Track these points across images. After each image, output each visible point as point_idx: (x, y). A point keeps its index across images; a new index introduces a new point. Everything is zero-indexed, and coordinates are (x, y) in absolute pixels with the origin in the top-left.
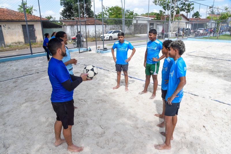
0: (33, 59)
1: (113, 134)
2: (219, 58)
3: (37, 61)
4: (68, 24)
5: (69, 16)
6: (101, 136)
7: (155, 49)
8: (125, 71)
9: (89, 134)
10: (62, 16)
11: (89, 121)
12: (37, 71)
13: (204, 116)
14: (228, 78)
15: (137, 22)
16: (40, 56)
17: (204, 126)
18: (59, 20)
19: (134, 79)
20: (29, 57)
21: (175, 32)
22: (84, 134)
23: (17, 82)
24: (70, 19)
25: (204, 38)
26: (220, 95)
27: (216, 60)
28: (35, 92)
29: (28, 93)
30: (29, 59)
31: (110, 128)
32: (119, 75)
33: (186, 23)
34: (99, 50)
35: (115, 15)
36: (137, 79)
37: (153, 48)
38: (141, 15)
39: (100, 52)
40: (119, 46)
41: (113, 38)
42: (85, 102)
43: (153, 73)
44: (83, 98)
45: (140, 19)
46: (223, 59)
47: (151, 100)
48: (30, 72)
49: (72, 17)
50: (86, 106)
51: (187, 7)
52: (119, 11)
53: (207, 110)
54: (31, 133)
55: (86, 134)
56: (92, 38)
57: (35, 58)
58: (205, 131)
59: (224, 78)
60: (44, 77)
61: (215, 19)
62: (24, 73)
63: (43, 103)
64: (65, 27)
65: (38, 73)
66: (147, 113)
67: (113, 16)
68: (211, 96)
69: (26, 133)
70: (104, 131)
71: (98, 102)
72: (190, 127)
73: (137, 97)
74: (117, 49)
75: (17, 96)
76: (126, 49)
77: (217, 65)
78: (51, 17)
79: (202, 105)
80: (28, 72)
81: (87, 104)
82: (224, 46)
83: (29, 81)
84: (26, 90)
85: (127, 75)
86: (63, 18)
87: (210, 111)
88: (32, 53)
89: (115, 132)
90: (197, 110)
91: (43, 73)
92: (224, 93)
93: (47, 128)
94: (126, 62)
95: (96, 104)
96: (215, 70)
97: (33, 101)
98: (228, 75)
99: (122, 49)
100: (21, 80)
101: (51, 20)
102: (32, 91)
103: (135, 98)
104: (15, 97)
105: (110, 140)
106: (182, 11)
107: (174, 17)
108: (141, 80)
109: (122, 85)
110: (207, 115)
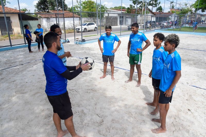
0: (13, 50)
1: (111, 122)
2: (186, 48)
3: (18, 53)
4: (44, 16)
5: (44, 9)
6: (100, 124)
7: (139, 40)
8: (112, 61)
9: (89, 124)
10: (36, 9)
11: (85, 111)
12: (21, 63)
13: (187, 100)
14: (197, 65)
15: (108, 15)
16: (20, 48)
17: (189, 110)
18: (34, 13)
19: (118, 69)
20: (10, 49)
21: (143, 25)
22: (84, 123)
23: (2, 75)
24: (45, 11)
25: (168, 30)
26: (195, 81)
27: (184, 49)
28: (24, 84)
29: (16, 85)
30: (9, 51)
31: (107, 116)
32: (105, 65)
33: (152, 16)
34: (78, 42)
35: (88, 9)
36: (120, 68)
37: (137, 40)
38: (110, 8)
39: (79, 44)
40: (106, 38)
41: (88, 30)
42: (77, 92)
43: (138, 62)
44: (74, 88)
45: (111, 12)
46: (189, 49)
47: (138, 87)
48: (14, 64)
49: (47, 10)
50: (79, 95)
51: (154, 2)
52: (92, 5)
53: (188, 95)
54: (30, 126)
55: (86, 124)
56: (67, 30)
57: (15, 50)
58: (191, 114)
59: (194, 66)
60: (30, 68)
61: (178, 13)
62: (8, 65)
63: (34, 95)
64: (41, 19)
65: (22, 65)
66: (137, 100)
67: (86, 10)
68: (188, 82)
69: (24, 126)
70: (103, 120)
71: (89, 91)
72: (178, 111)
73: (124, 85)
74: (104, 41)
75: (6, 89)
76: (113, 41)
77: (186, 54)
78: (26, 10)
79: (183, 91)
80: (11, 64)
81: (79, 94)
82: (187, 37)
83: (15, 73)
84: (14, 82)
85: (113, 65)
86: (38, 11)
87: (190, 96)
88: (11, 45)
89: (113, 120)
90: (180, 95)
91: (28, 65)
92: (198, 79)
93: (45, 120)
94: (112, 53)
95: (87, 94)
96: (185, 59)
97: (23, 93)
98: (196, 63)
99: (109, 41)
100: (6, 73)
101: (26, 12)
102: (20, 83)
103: (122, 86)
104: (3, 90)
105: (110, 127)
106: (150, 6)
107: (143, 11)
108: (124, 69)
109: (107, 75)
110: (189, 99)
